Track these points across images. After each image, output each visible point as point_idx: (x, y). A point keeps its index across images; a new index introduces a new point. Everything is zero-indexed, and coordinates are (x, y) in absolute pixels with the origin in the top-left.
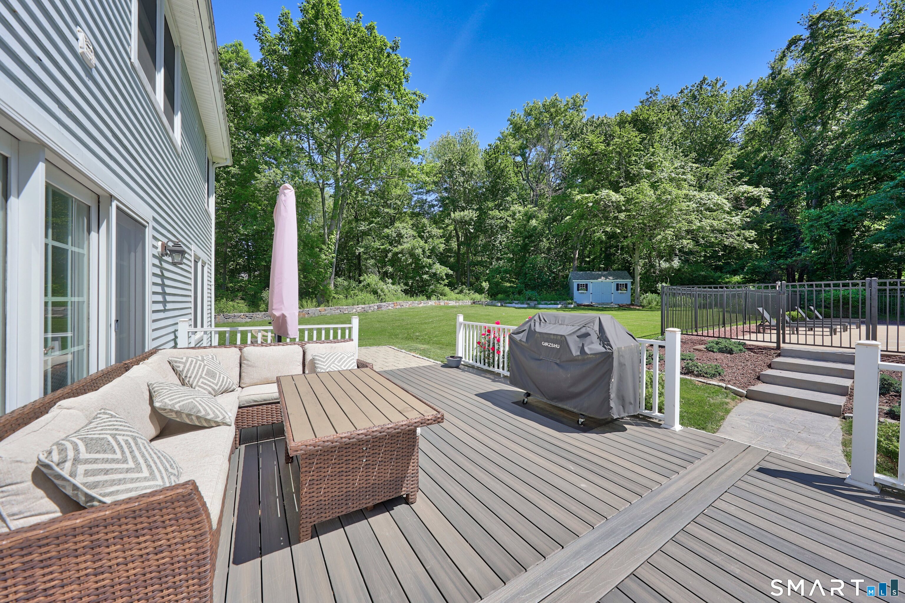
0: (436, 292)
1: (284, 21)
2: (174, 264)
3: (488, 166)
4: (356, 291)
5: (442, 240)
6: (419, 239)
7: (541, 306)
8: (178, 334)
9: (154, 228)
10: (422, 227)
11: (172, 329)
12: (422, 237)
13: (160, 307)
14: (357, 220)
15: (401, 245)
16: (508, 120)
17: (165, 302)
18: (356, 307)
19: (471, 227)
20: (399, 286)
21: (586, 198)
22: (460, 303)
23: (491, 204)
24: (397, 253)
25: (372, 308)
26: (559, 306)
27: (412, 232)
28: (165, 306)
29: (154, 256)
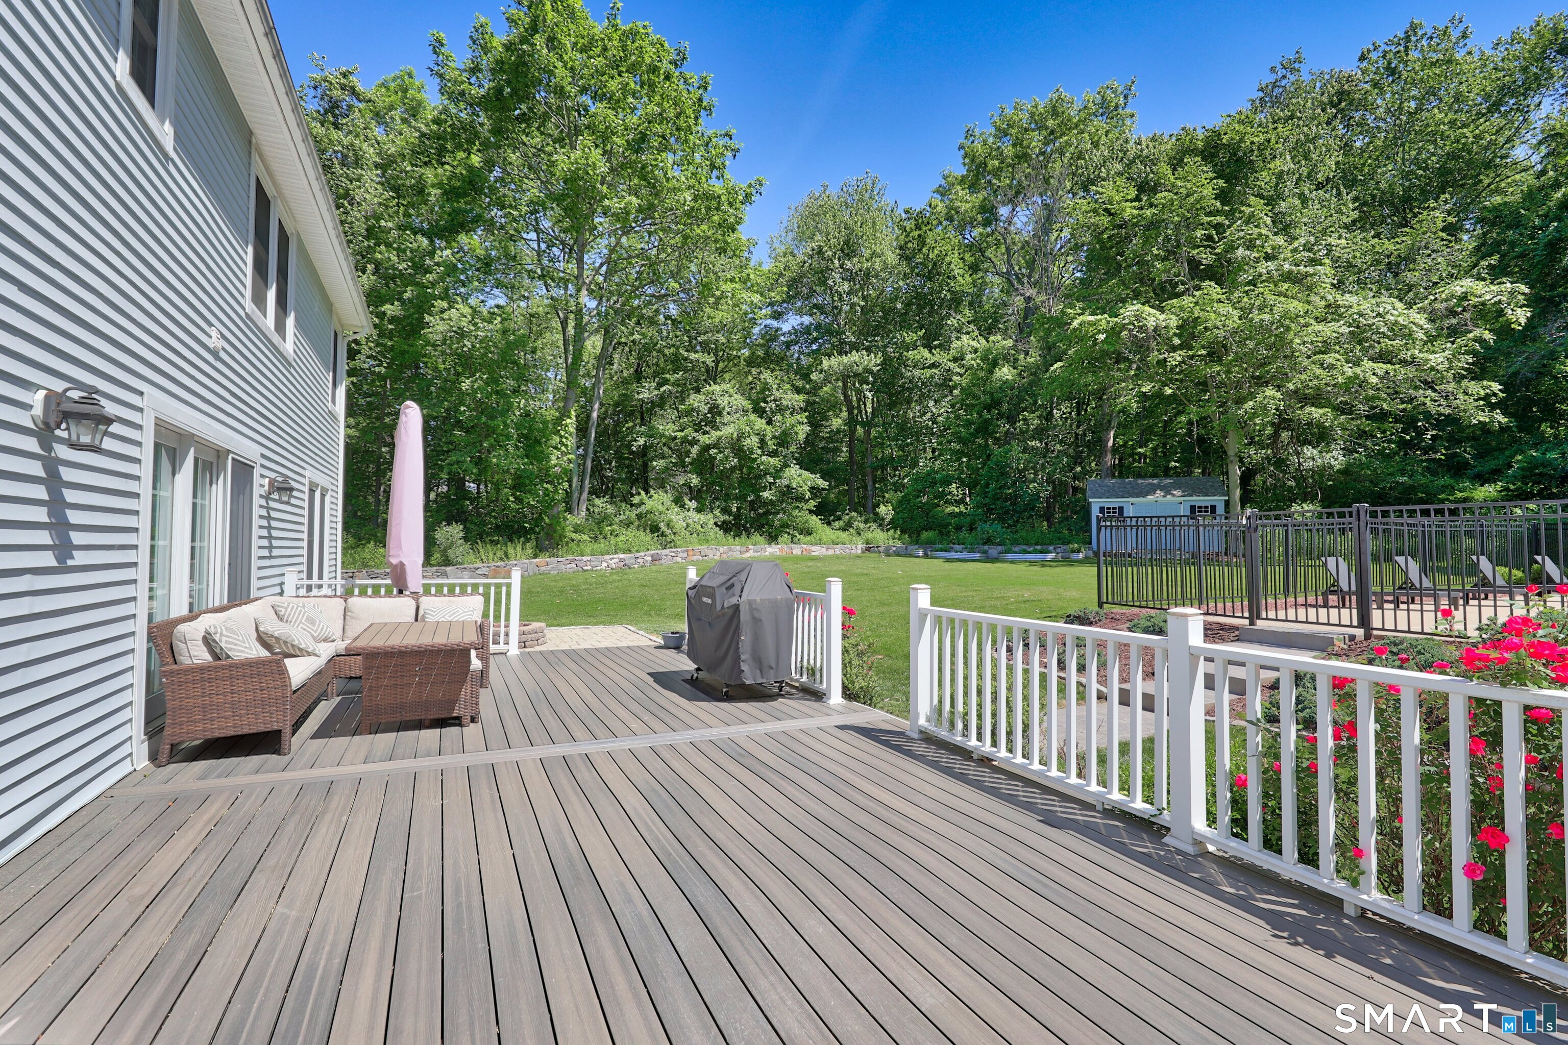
0: (788, 526)
1: (479, 41)
2: (280, 501)
3: (906, 255)
4: (615, 527)
5: (803, 417)
6: (753, 417)
7: (1010, 556)
8: (285, 587)
9: (262, 466)
10: (763, 391)
11: (277, 580)
12: (760, 412)
13: (265, 553)
14: (638, 376)
15: (718, 429)
16: (961, 147)
17: (271, 548)
18: (607, 557)
19: (865, 387)
20: (710, 516)
21: (1090, 324)
22: (838, 550)
23: (910, 337)
24: (707, 448)
25: (640, 561)
26: (1050, 556)
27: (740, 401)
28: (271, 552)
29: (261, 496)
